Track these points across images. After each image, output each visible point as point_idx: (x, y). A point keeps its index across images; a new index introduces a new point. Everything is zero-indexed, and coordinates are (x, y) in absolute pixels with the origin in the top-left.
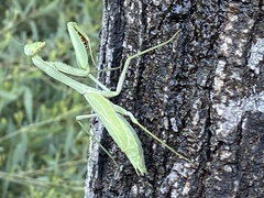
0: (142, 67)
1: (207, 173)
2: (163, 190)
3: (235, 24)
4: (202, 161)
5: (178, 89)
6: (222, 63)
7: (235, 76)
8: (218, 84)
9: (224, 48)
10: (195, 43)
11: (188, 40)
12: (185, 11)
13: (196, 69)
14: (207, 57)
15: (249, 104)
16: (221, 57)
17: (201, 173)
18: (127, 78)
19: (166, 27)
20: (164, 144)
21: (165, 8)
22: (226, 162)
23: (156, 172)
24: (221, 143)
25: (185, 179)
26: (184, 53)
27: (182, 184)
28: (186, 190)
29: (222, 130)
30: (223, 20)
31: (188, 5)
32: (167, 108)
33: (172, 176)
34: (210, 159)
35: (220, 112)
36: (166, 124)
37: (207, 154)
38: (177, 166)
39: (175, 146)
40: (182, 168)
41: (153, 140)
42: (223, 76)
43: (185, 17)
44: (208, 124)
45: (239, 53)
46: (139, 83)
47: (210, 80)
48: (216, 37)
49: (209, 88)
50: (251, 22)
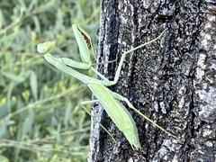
0: (135, 60)
1: (191, 148)
3: (213, 23)
4: (188, 138)
5: (166, 78)
6: (203, 56)
7: (214, 66)
8: (200, 74)
9: (204, 43)
10: (179, 39)
11: (173, 37)
12: (171, 13)
13: (180, 61)
14: (190, 51)
16: (202, 51)
17: (187, 148)
18: (122, 69)
19: (154, 27)
20: (154, 124)
21: (153, 11)
22: (208, 139)
23: (149, 148)
24: (203, 123)
25: (173, 153)
26: (170, 48)
27: (171, 157)
29: (204, 112)
30: (203, 20)
31: (173, 8)
32: (157, 94)
33: (162, 151)
34: (194, 136)
35: (202, 97)
36: (156, 107)
37: (191, 132)
38: (166, 142)
39: (165, 126)
40: (170, 144)
41: (145, 121)
42: (204, 67)
43: (170, 18)
44: (192, 106)
46: (133, 73)
47: (193, 70)
48: (196, 35)
49: (192, 77)
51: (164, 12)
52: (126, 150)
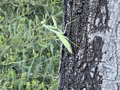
0: (71, 26)
1: (87, 52)
2: (76, 57)
3: (92, 15)
4: (86, 49)
5: (79, 31)
6: (89, 24)
7: (92, 27)
8: (88, 30)
9: (89, 21)
10: (83, 20)
11: (81, 19)
13: (83, 26)
14: (86, 23)
15: (96, 34)
16: (89, 23)
17: (85, 52)
19: (76, 16)
20: (77, 46)
21: (76, 11)
22: (91, 49)
23: (75, 53)
24: (90, 44)
25: (82, 54)
26: (80, 22)
27: (81, 56)
28: (82, 57)
29: (90, 41)
30: (89, 14)
31: (81, 10)
32: (77, 36)
33: (79, 54)
35: (89, 37)
36: (77, 40)
37: (87, 47)
40: (81, 51)
41: (74, 45)
42: (89, 27)
43: (80, 13)
44: (87, 40)
45: (93, 22)
46: (71, 31)
48: (87, 18)
49: (86, 31)
50: (95, 14)
51: (79, 11)
52: (69, 55)
